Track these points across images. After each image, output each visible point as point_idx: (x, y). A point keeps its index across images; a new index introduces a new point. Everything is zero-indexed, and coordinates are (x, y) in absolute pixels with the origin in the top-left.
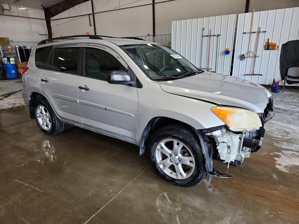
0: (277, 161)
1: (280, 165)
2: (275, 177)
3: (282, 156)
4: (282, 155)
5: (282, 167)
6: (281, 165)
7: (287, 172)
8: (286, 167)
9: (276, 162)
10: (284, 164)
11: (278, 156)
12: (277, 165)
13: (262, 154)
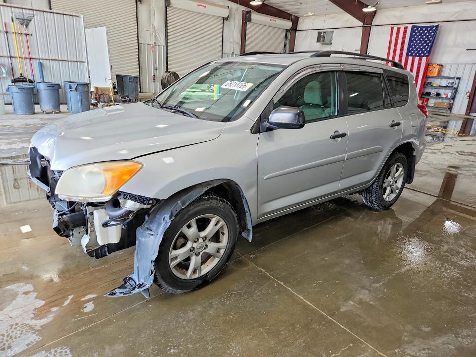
0: (36, 298)
1: (26, 293)
2: (24, 267)
3: (32, 319)
4: (34, 322)
5: (21, 293)
6: (24, 293)
7: (8, 287)
8: (14, 296)
9: (35, 294)
10: (20, 300)
11: (39, 313)
12: (32, 289)
13: (71, 297)
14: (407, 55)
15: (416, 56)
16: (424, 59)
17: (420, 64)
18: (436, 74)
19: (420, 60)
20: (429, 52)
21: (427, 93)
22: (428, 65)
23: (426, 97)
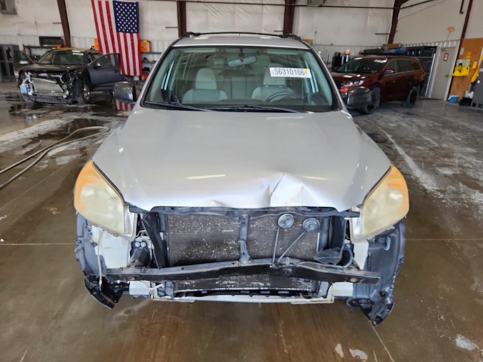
14: (118, 32)
15: (126, 32)
16: (135, 35)
17: (132, 40)
18: (148, 50)
19: (132, 36)
20: (137, 28)
21: (145, 68)
22: (140, 41)
23: (146, 72)
